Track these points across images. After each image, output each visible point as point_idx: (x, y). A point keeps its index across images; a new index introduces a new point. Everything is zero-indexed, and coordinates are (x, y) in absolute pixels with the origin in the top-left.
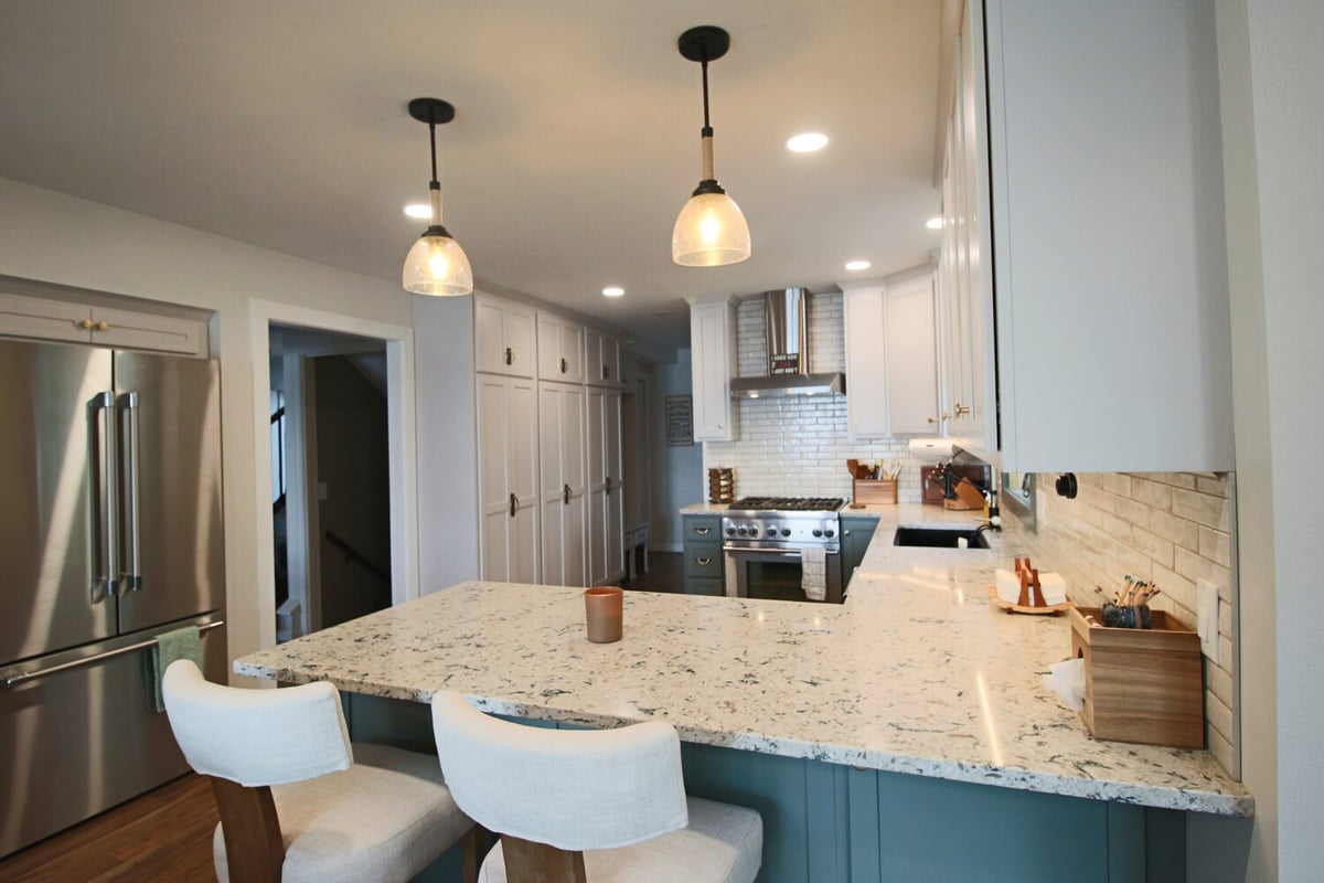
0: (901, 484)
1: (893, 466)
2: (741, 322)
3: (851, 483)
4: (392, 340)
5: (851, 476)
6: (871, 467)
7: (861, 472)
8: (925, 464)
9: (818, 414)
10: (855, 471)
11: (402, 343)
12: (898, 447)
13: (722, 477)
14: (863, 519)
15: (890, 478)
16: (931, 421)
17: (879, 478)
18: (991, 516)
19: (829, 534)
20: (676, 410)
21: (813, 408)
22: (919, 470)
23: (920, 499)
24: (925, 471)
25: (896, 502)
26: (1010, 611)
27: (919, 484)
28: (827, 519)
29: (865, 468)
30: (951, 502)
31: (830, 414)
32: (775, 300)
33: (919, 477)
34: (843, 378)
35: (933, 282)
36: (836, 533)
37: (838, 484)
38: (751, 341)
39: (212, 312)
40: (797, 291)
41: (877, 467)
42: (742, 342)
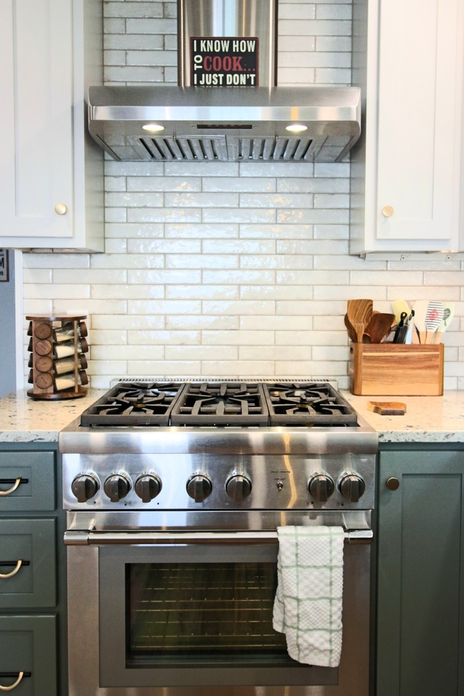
13: (61, 337)
17: (409, 341)
38: (133, 26)
42: (113, 26)
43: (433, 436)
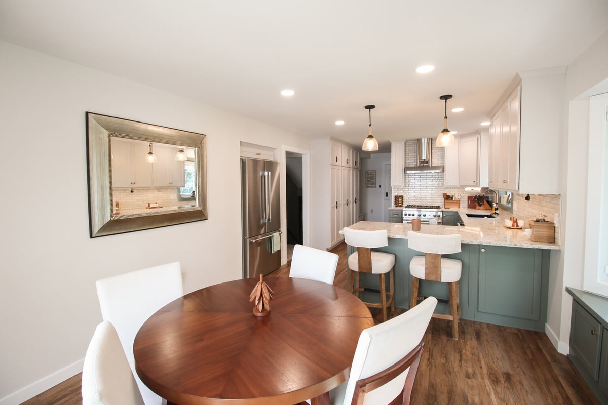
0: (461, 202)
1: (458, 196)
2: (407, 148)
3: (444, 201)
4: (305, 154)
5: (444, 199)
6: (451, 196)
7: (448, 198)
8: (469, 195)
9: (433, 178)
10: (445, 197)
11: (308, 156)
12: (461, 190)
13: (399, 198)
14: (450, 212)
15: (457, 200)
16: (474, 182)
17: (453, 200)
18: (495, 210)
19: (439, 216)
20: (370, 176)
21: (431, 176)
22: (467, 197)
23: (467, 207)
24: (469, 198)
25: (459, 207)
26: (510, 228)
27: (467, 202)
28: (438, 211)
29: (449, 196)
30: (479, 207)
31: (437, 178)
32: (419, 141)
33: (467, 199)
34: (444, 168)
35: (478, 138)
36: (441, 216)
37: (440, 201)
38: (410, 154)
39: (275, 149)
40: (426, 139)
41: (453, 196)
42: (407, 155)
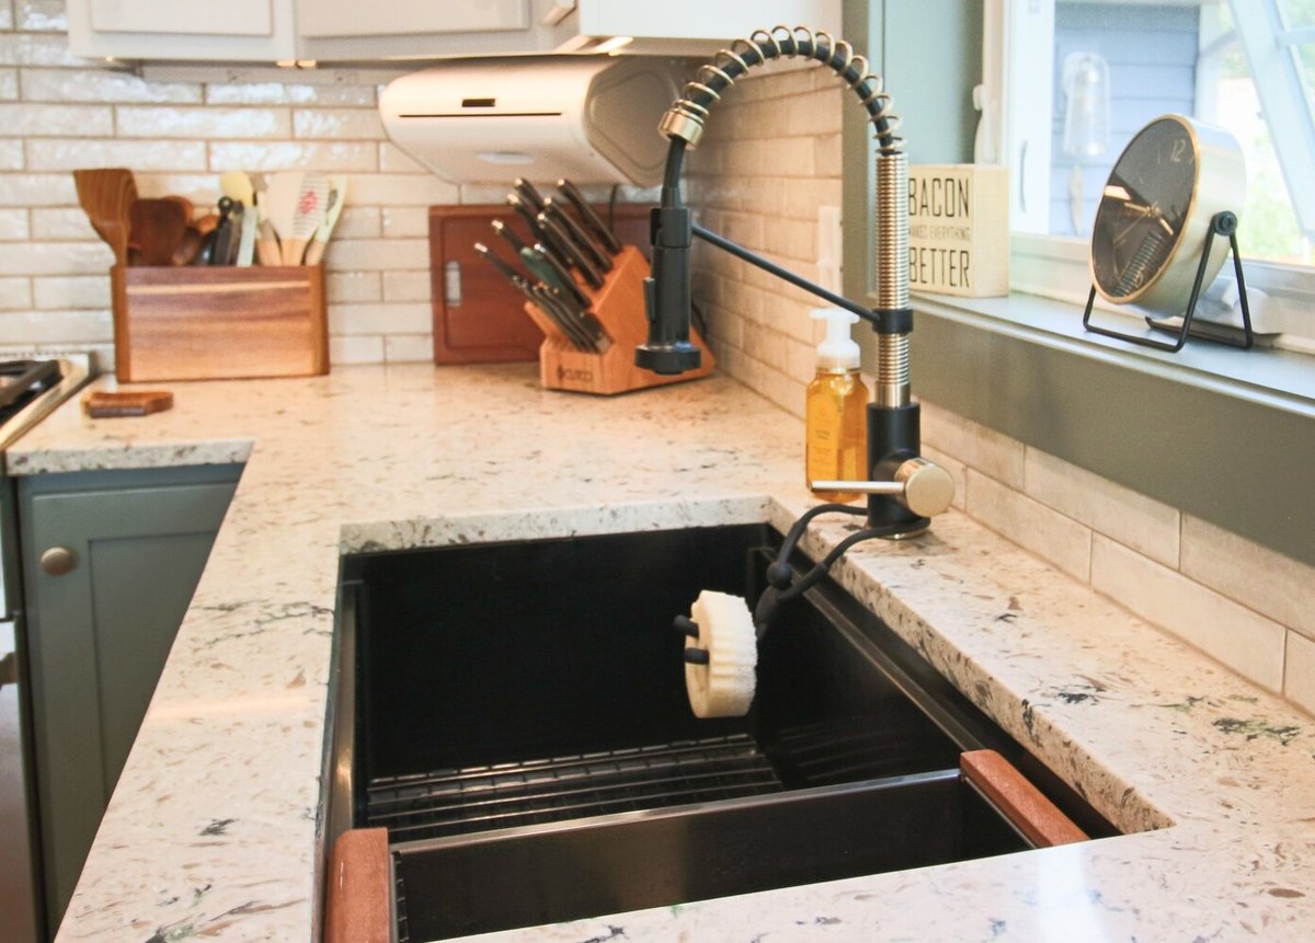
0: (342, 286)
1: (306, 205)
3: (105, 283)
5: (105, 255)
6: (204, 208)
7: (154, 230)
8: (448, 196)
10: (123, 228)
12: (332, 124)
15: (294, 260)
17: (245, 259)
22: (421, 225)
23: (427, 350)
24: (447, 224)
25: (325, 368)
27: (423, 285)
29: (172, 210)
30: (576, 360)
33: (421, 254)
41: (229, 207)
43: (145, 455)
